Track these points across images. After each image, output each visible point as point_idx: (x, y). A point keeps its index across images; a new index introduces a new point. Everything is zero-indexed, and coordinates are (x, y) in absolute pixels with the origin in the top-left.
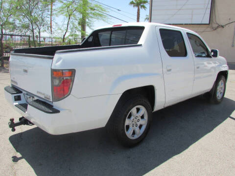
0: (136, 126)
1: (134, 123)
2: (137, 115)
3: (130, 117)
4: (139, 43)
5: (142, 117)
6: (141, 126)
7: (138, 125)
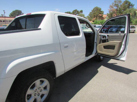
0: (38, 95)
1: (36, 92)
2: (40, 86)
3: (33, 87)
4: (39, 28)
5: (45, 88)
6: (42, 96)
7: (40, 95)
